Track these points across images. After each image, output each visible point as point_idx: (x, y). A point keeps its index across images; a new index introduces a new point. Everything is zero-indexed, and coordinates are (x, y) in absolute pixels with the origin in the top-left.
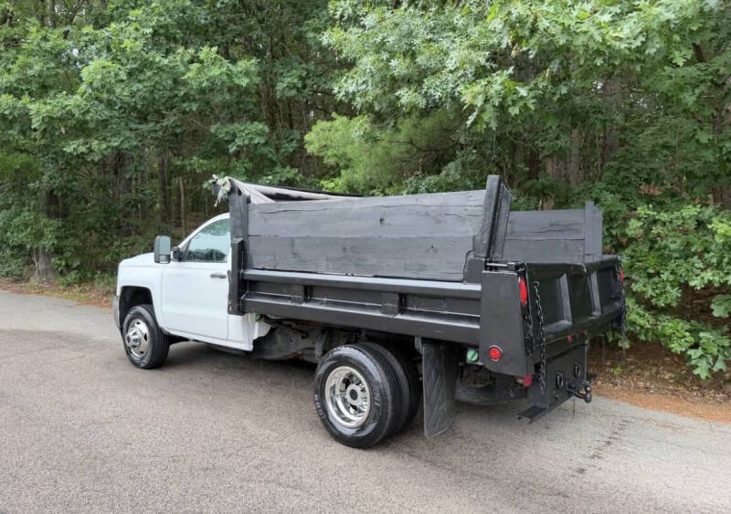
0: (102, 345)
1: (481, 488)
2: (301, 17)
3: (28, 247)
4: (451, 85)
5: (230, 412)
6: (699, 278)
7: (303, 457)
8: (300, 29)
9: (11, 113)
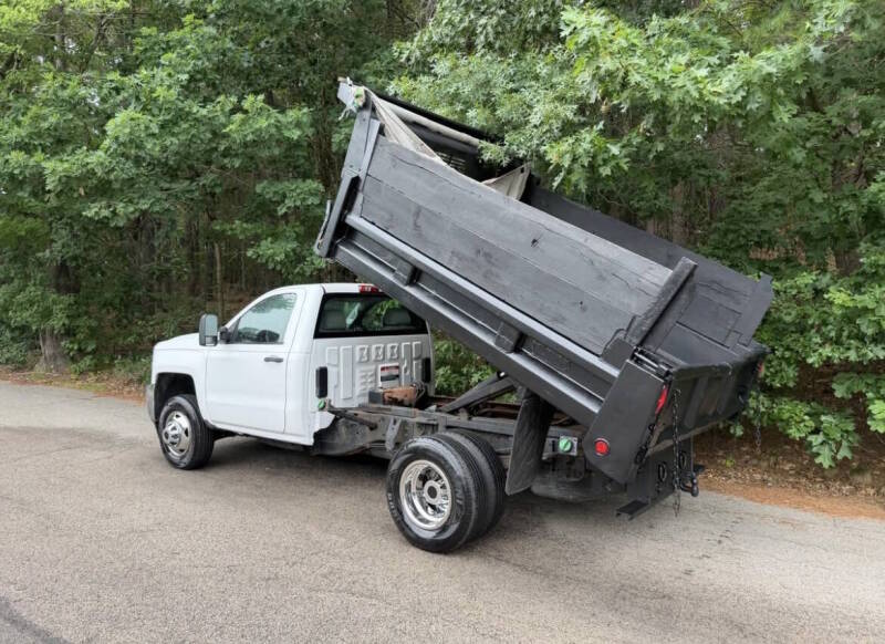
0: (131, 443)
1: (577, 593)
2: (359, 59)
3: (34, 328)
4: (536, 141)
5: (290, 516)
6: (816, 354)
7: (377, 563)
8: (359, 72)
9: (21, 173)
